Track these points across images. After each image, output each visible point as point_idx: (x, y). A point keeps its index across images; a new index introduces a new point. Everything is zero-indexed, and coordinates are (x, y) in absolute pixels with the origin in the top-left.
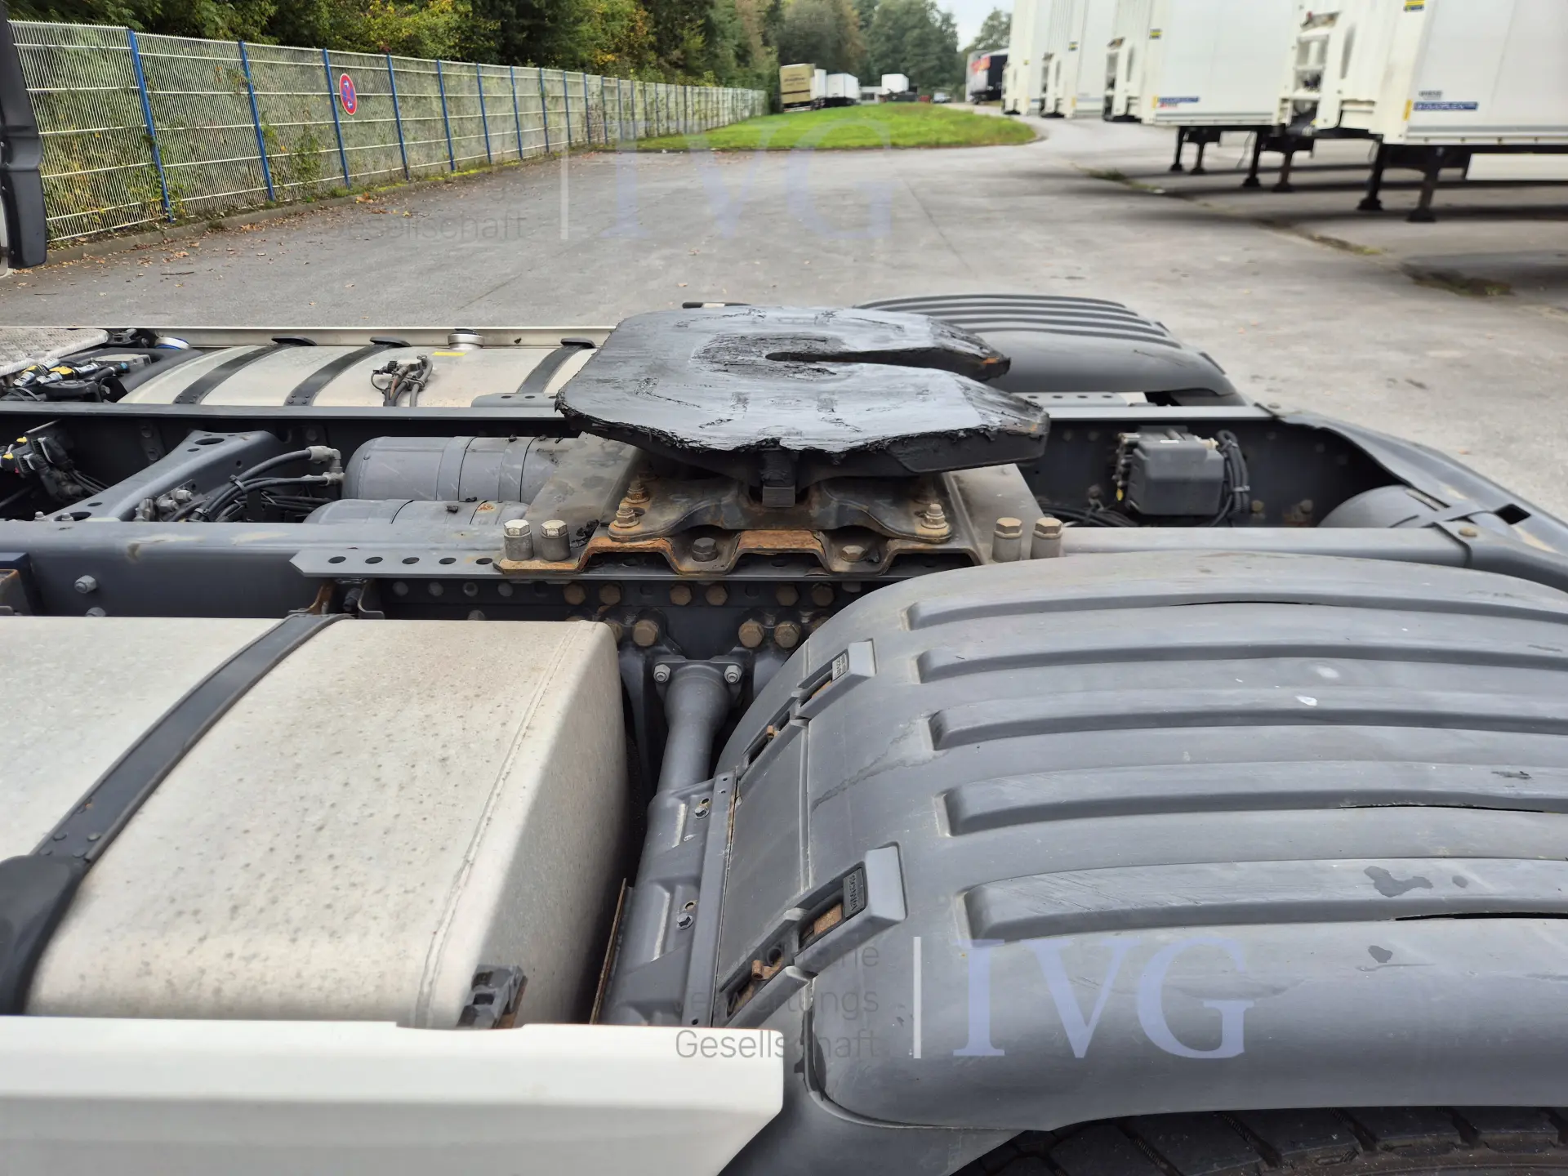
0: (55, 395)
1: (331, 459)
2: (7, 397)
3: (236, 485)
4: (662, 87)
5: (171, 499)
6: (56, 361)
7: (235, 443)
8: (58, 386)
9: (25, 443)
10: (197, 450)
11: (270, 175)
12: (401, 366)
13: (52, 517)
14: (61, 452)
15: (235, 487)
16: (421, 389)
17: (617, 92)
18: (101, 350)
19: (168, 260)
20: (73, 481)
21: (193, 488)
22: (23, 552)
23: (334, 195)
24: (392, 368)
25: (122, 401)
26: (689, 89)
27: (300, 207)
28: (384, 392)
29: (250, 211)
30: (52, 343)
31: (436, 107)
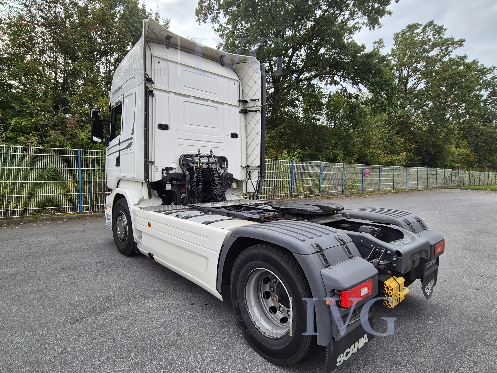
4: (478, 173)
11: (344, 189)
17: (458, 173)
23: (358, 193)
26: (490, 173)
27: (349, 195)
29: (337, 195)
31: (392, 176)
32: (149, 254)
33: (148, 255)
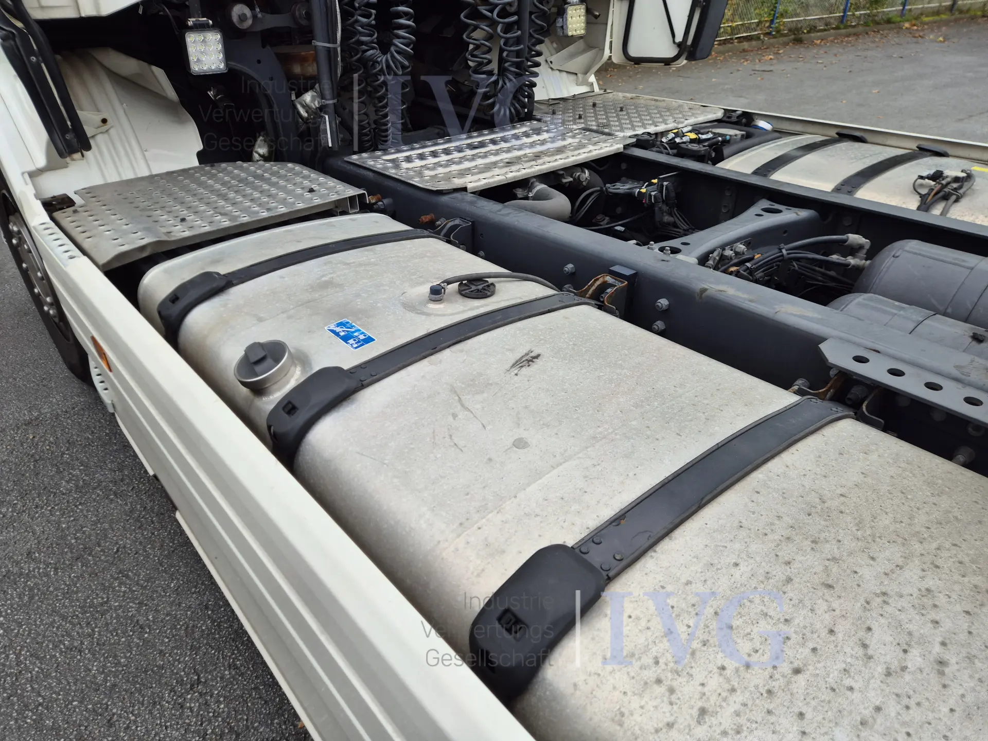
0: (681, 152)
1: (861, 247)
2: (655, 149)
3: (781, 252)
5: (732, 250)
6: (690, 128)
7: (789, 215)
8: (687, 147)
9: (656, 183)
10: (762, 215)
11: (849, 5)
12: (947, 177)
13: (656, 246)
14: (673, 194)
15: (780, 254)
16: (957, 201)
18: (716, 123)
19: (760, 61)
20: (671, 214)
21: (748, 244)
22: (634, 269)
23: (889, 21)
24: (937, 176)
25: (720, 165)
27: (860, 28)
28: (921, 196)
29: (825, 30)
30: (690, 114)
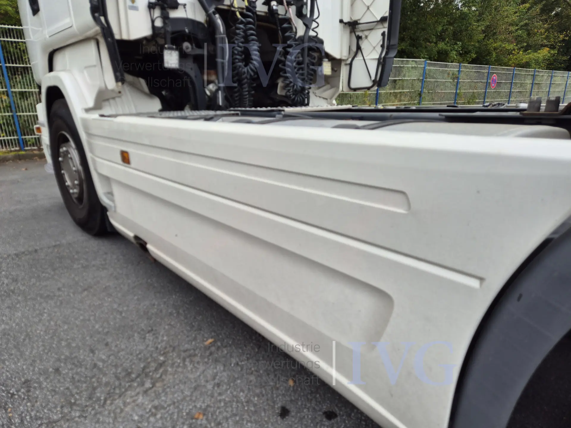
31: (529, 87)
32: (136, 238)
33: (133, 240)
